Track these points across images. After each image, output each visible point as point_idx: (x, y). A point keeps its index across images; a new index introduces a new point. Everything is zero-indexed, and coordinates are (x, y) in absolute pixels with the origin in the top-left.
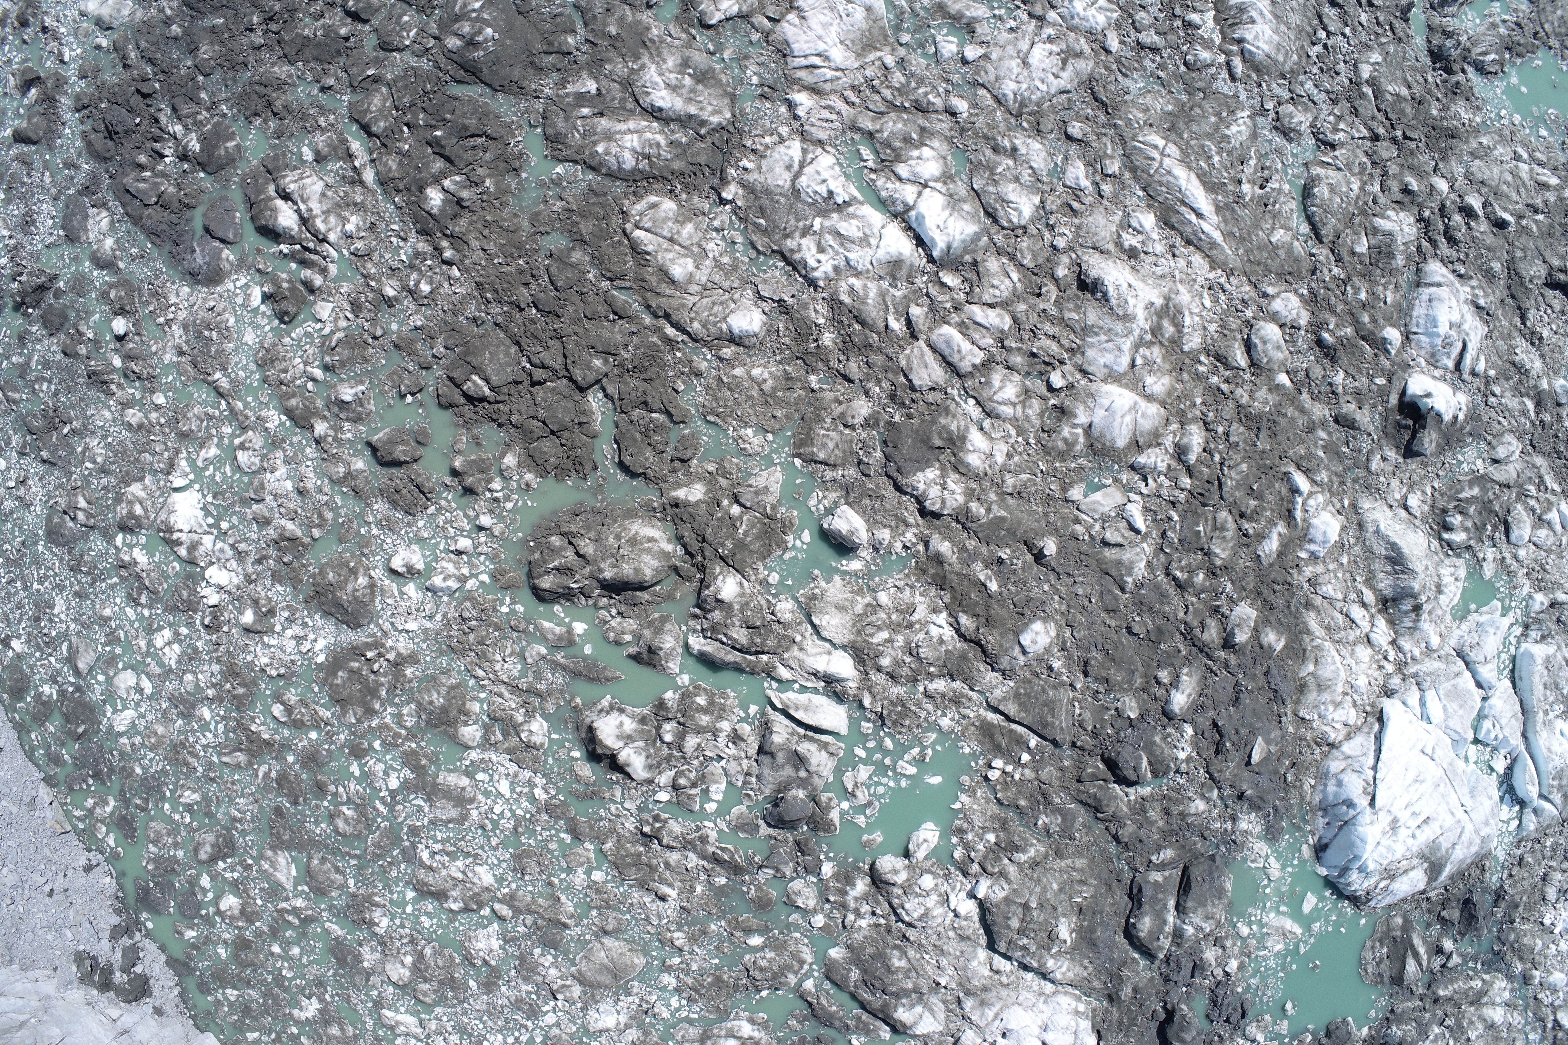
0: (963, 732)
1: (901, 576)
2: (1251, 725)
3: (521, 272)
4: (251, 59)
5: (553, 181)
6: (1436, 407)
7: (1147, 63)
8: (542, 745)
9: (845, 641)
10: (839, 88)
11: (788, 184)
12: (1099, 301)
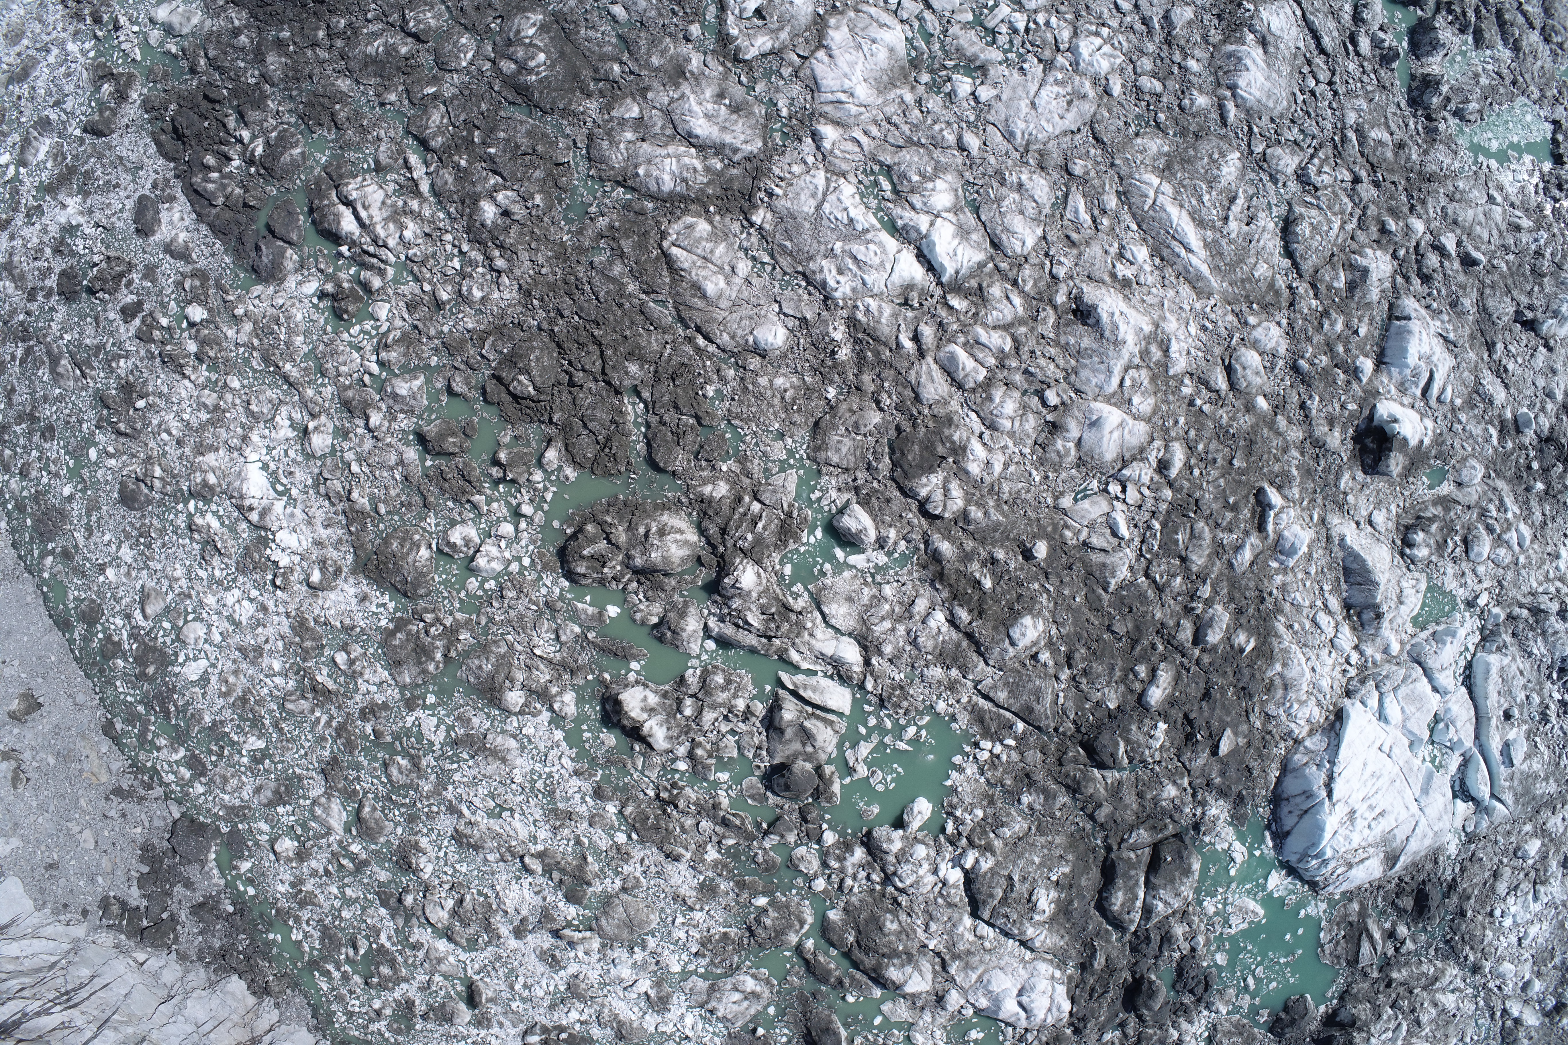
1: (904, 571)
2: (1221, 718)
3: (566, 283)
6: (1402, 432)
8: (572, 715)
9: (851, 629)
10: (862, 122)
11: (812, 210)
12: (1092, 326)
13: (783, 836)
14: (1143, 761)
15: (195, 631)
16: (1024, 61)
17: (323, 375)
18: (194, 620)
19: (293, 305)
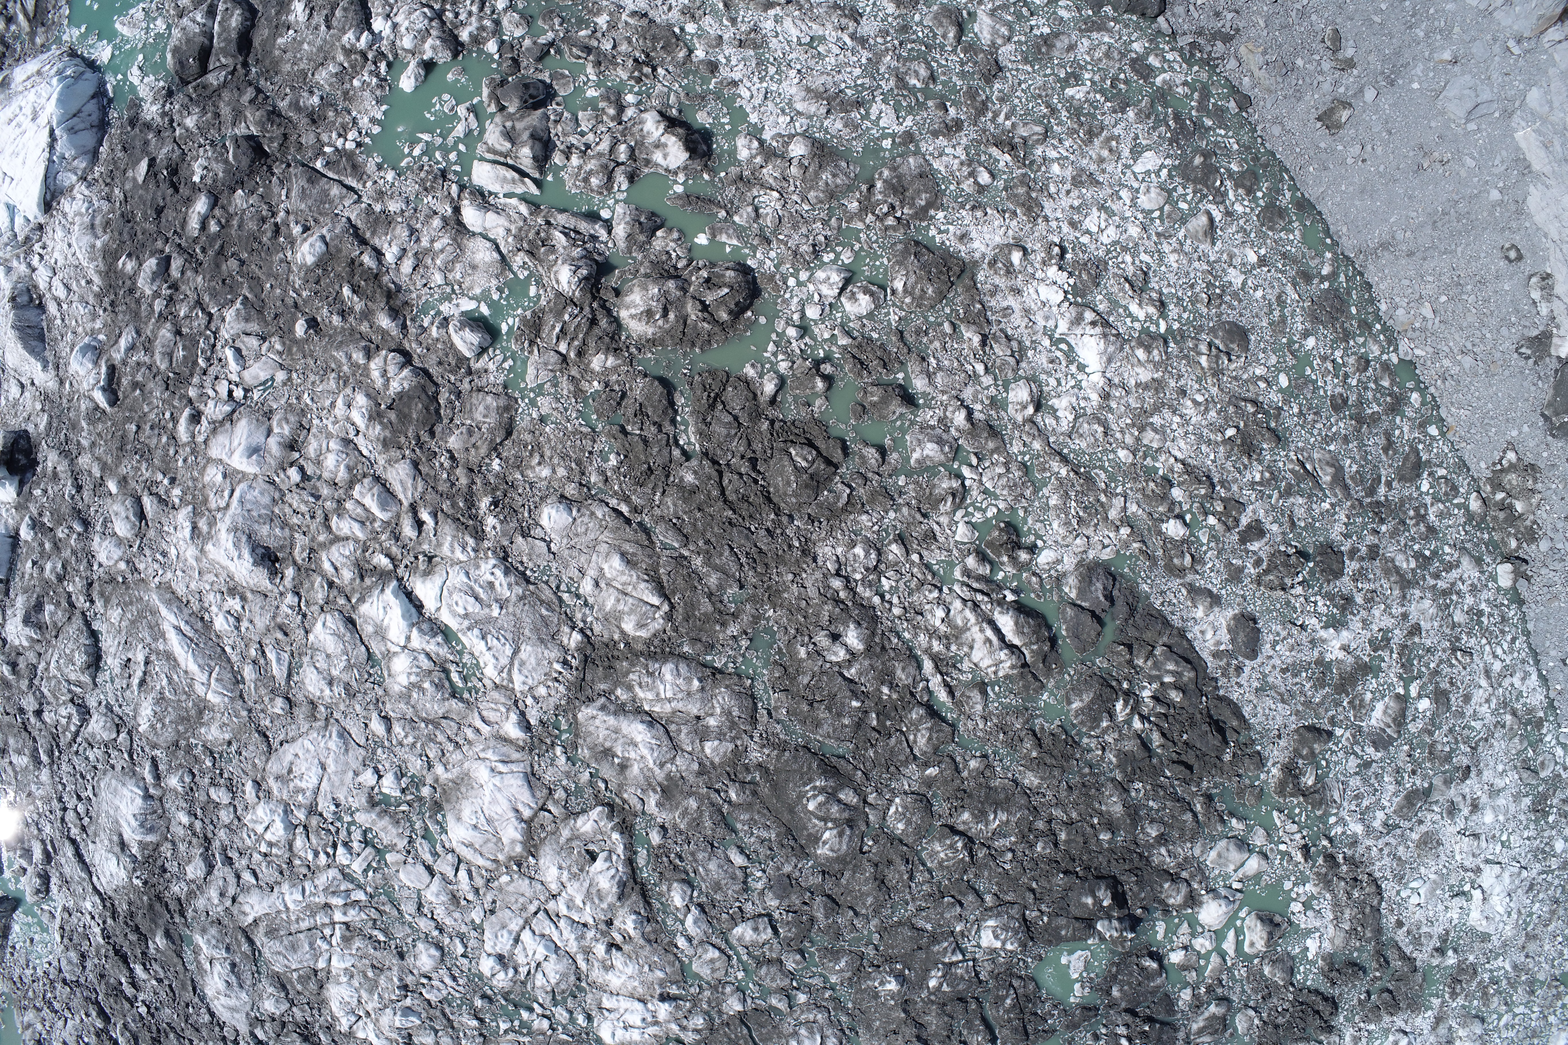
1: (424, 298)
2: (147, 192)
3: (766, 565)
4: (1064, 793)
9: (471, 239)
10: (483, 742)
11: (523, 648)
12: (259, 545)
13: (535, 43)
14: (213, 144)
15: (1150, 200)
16: (335, 813)
17: (1024, 464)
18: (1152, 211)
19: (1064, 538)
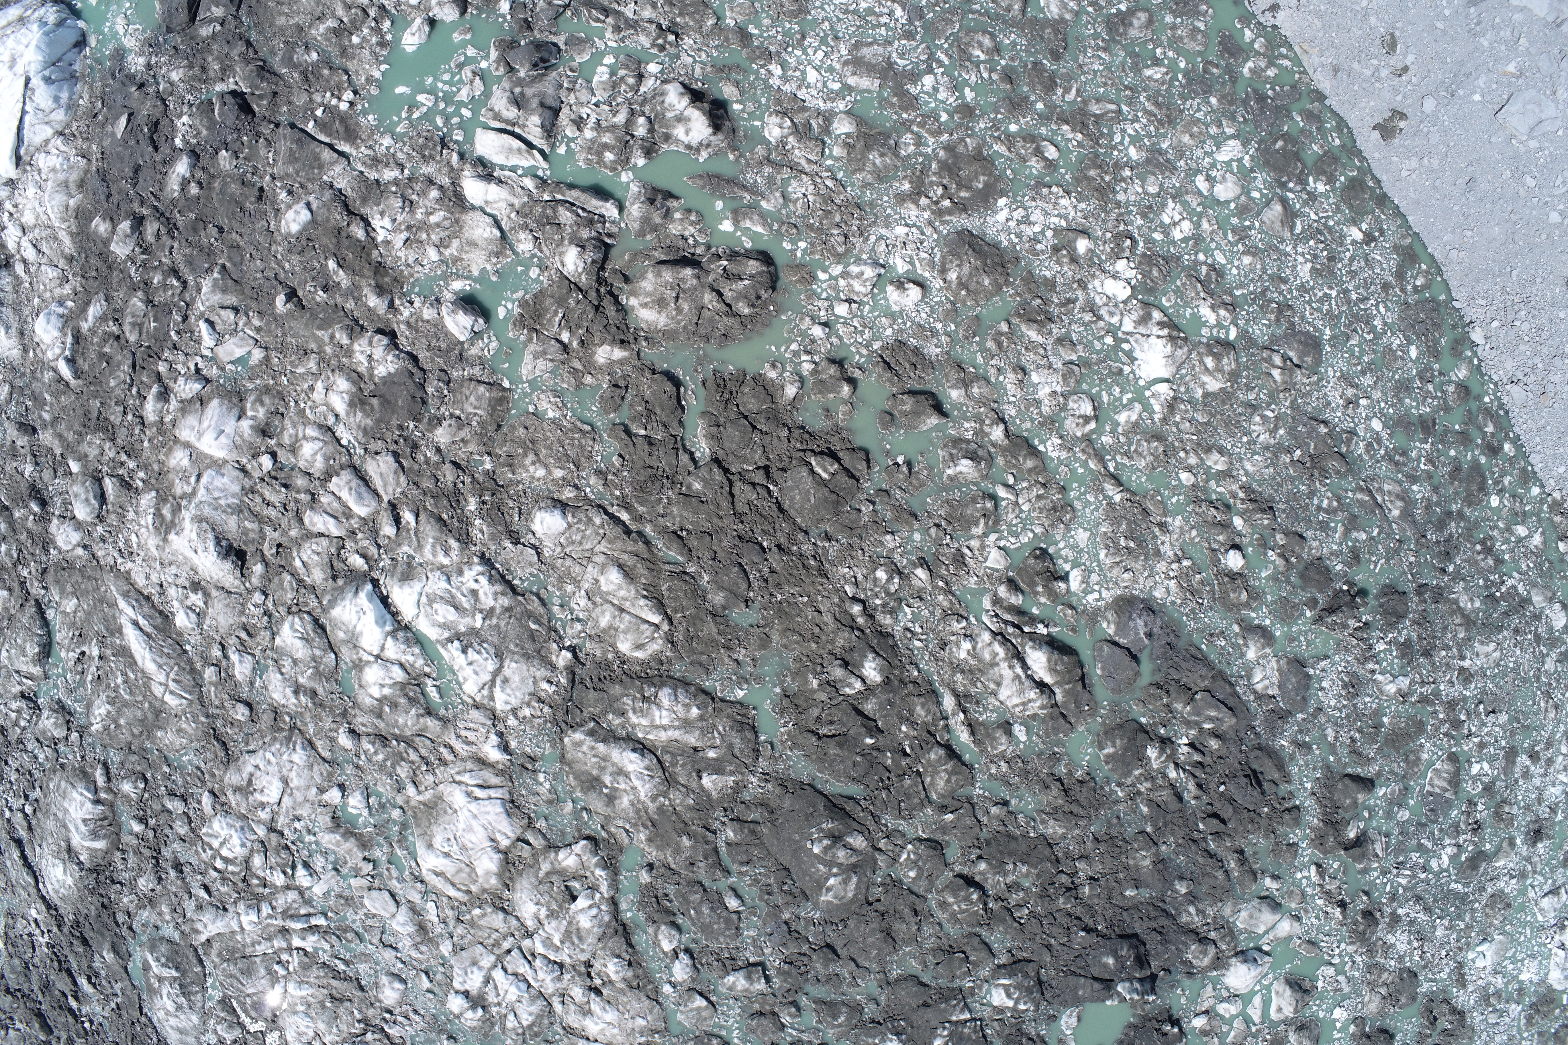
0: (373, 133)
1: (416, 276)
2: (126, 148)
3: (778, 585)
4: (1089, 844)
5: (747, 681)
7: (180, 782)
8: (770, 115)
9: (471, 213)
10: (459, 763)
11: (507, 663)
12: (225, 538)
13: (550, 4)
16: (296, 831)
